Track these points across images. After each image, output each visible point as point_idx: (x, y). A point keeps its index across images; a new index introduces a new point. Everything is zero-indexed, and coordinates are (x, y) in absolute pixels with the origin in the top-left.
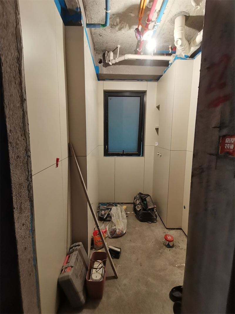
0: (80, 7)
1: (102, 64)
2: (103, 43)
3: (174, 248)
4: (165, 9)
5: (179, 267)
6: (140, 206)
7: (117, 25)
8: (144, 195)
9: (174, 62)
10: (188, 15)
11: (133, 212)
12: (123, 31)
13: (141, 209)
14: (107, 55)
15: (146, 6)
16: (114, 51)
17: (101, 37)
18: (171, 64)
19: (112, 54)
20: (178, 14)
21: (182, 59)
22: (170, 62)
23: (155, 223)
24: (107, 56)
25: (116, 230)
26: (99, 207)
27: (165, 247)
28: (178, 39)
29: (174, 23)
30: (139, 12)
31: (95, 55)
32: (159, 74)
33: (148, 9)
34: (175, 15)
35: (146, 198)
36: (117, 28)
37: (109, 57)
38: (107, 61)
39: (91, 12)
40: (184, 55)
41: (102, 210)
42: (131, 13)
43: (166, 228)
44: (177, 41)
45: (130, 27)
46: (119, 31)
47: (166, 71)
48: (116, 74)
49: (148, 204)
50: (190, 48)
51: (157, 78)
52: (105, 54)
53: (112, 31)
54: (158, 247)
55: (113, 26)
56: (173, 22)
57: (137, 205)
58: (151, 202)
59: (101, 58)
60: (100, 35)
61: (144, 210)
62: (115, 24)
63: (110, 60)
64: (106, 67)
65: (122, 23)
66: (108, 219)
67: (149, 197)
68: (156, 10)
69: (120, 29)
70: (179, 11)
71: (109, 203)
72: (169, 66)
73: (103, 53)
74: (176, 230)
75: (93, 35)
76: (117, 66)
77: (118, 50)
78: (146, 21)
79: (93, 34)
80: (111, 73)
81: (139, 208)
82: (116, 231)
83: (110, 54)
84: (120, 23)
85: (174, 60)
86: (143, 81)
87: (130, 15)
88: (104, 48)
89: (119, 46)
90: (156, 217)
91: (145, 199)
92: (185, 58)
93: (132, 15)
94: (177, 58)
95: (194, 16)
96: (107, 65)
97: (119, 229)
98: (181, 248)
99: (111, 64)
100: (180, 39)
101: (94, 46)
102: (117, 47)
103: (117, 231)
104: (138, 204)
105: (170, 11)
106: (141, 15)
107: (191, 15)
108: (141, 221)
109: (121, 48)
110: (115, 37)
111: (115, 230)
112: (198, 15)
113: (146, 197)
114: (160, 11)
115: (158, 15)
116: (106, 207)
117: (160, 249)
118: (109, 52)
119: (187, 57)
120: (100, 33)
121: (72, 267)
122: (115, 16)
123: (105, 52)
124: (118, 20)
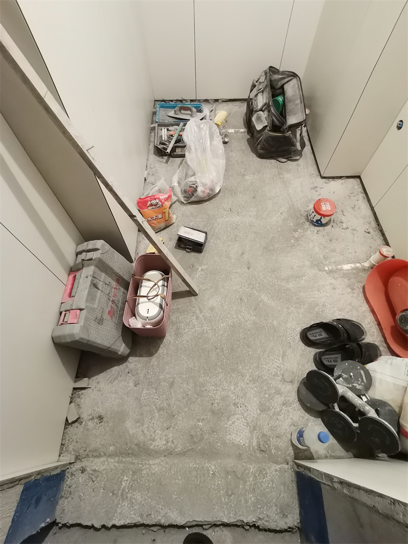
3: (329, 227)
5: (331, 272)
6: (264, 115)
8: (283, 73)
11: (243, 130)
13: (266, 126)
23: (296, 163)
25: (197, 187)
26: (154, 113)
27: (308, 224)
35: (286, 87)
41: (161, 125)
43: (321, 175)
49: (289, 107)
54: (291, 224)
57: (257, 111)
58: (299, 101)
61: (275, 128)
66: (178, 151)
67: (294, 82)
71: (181, 101)
74: (343, 181)
81: (261, 122)
82: (195, 190)
90: (303, 145)
91: (282, 87)
97: (204, 185)
98: (344, 226)
103: (200, 189)
104: (261, 110)
108: (261, 156)
111: (194, 186)
113: (286, 80)
116: (172, 113)
117: (296, 231)
121: (81, 310)
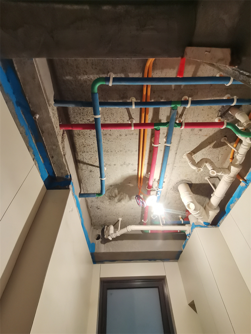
0: (70, 175)
1: (100, 240)
2: (102, 217)
4: (164, 178)
7: (116, 196)
9: (192, 231)
10: (190, 183)
12: (123, 202)
14: (107, 229)
15: (144, 176)
16: (115, 225)
17: (99, 210)
18: (190, 234)
19: (112, 228)
20: (180, 182)
21: (201, 226)
22: (187, 233)
24: (106, 231)
28: (189, 203)
29: (178, 191)
30: (138, 182)
31: (93, 231)
32: (177, 249)
33: (146, 179)
34: (177, 183)
36: (116, 199)
37: (109, 231)
38: (105, 236)
39: (87, 184)
40: (202, 222)
42: (130, 183)
44: (188, 205)
45: (130, 198)
46: (119, 203)
47: (185, 245)
48: (119, 251)
50: (207, 213)
51: (176, 256)
52: (104, 229)
53: (111, 202)
55: (111, 198)
56: (176, 190)
59: (99, 234)
60: (99, 207)
62: (114, 195)
63: (110, 235)
64: (104, 244)
65: (122, 194)
68: (155, 180)
69: (120, 201)
70: (179, 179)
72: (188, 237)
73: (102, 228)
75: (90, 209)
76: (120, 242)
77: (119, 223)
78: (147, 188)
79: (89, 207)
80: (111, 251)
83: (110, 227)
84: (119, 194)
85: (192, 229)
86: (157, 261)
87: (129, 185)
88: (103, 223)
89: (120, 219)
92: (205, 225)
93: (131, 185)
94: (194, 226)
95: (197, 184)
96: (105, 241)
99: (111, 239)
100: (191, 202)
101: (91, 220)
102: (119, 221)
105: (170, 179)
106: (140, 185)
107: (193, 183)
109: (123, 221)
110: (115, 209)
112: (201, 182)
114: (159, 180)
115: (158, 183)
118: (108, 226)
119: (207, 225)
120: (97, 206)
122: (113, 187)
123: (104, 226)
124: (116, 191)
